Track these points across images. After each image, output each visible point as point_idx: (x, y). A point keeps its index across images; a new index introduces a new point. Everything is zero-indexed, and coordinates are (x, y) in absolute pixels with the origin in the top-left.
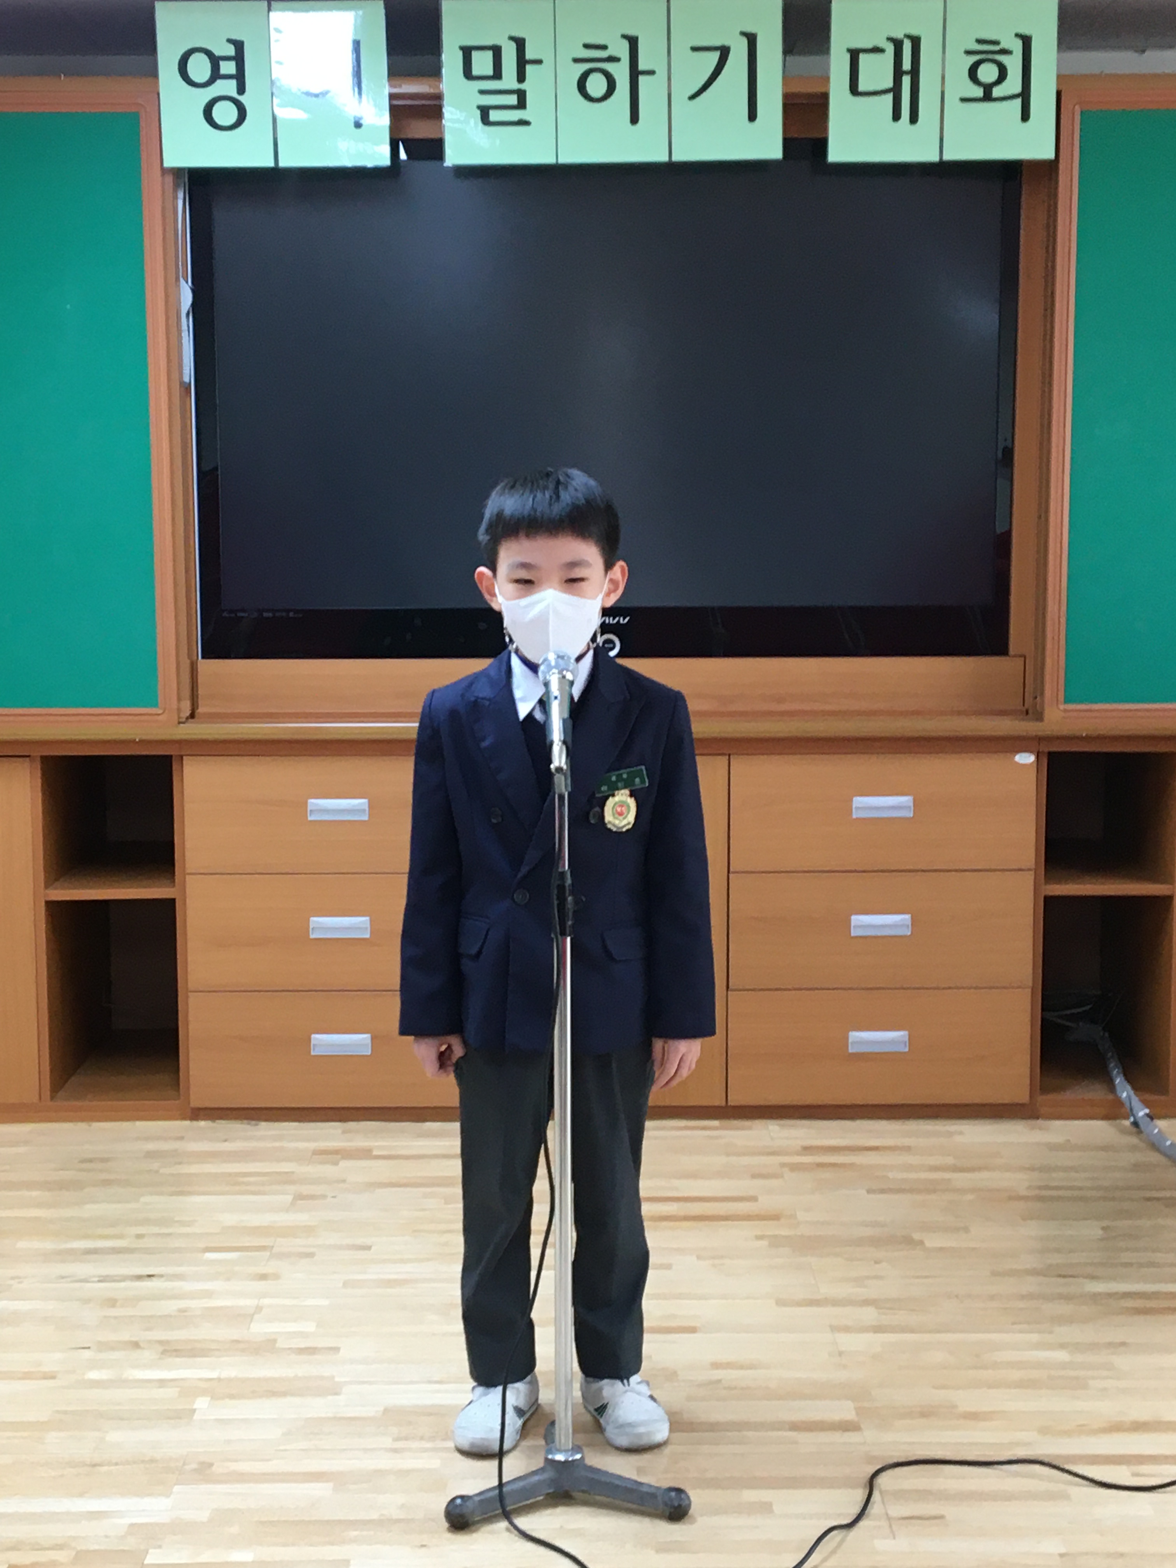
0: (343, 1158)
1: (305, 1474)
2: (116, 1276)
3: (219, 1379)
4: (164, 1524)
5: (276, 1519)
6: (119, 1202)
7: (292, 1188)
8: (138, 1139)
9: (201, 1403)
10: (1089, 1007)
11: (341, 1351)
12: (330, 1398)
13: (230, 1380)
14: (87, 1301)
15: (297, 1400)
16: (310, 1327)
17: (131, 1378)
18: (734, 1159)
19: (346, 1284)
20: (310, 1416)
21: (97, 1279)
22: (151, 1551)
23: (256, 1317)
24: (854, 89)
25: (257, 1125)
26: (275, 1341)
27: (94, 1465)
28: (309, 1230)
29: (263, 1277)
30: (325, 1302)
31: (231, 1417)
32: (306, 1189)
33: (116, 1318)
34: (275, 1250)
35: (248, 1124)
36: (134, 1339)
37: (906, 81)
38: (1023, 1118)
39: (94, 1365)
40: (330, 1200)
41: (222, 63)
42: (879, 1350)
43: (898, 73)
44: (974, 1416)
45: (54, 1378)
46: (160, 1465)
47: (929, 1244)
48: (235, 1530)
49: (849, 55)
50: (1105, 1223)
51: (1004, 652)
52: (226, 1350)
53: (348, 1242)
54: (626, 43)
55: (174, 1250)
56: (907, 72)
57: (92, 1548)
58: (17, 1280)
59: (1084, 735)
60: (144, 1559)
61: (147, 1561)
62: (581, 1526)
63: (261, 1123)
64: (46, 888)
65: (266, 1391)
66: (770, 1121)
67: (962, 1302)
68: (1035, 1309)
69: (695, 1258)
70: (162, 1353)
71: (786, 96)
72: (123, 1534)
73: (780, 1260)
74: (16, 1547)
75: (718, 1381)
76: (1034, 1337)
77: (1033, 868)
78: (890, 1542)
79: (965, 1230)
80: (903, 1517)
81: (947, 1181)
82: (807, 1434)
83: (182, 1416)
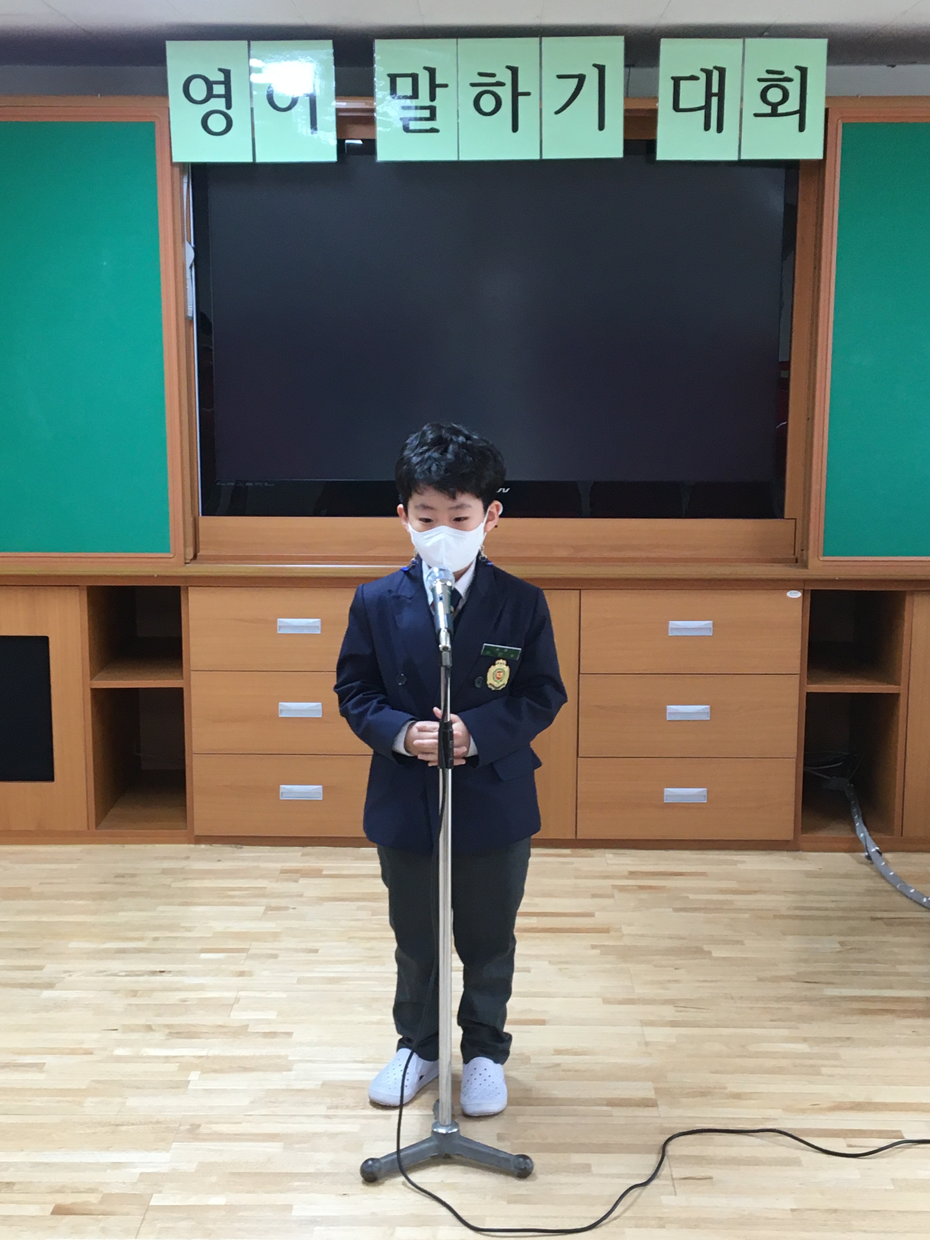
0: (301, 877)
1: (264, 1135)
2: (138, 971)
3: (207, 1057)
4: (164, 1174)
5: (242, 1171)
6: (142, 910)
7: (265, 901)
8: (157, 858)
9: (194, 1076)
10: (840, 764)
11: (294, 1035)
12: (284, 1073)
13: (215, 1058)
14: (116, 991)
15: (261, 1075)
16: (272, 1015)
17: (145, 1055)
18: (579, 881)
19: (300, 981)
20: (269, 1088)
21: (123, 974)
22: (154, 1195)
23: (234, 1006)
24: (676, 107)
25: (241, 848)
26: (248, 1026)
27: (117, 1125)
28: (275, 936)
29: (242, 974)
30: (284, 995)
31: (215, 1088)
32: (274, 902)
33: (137, 1005)
34: (250, 951)
35: (236, 847)
36: (148, 1023)
37: (715, 100)
38: (787, 851)
39: (120, 1044)
40: (291, 911)
41: (215, 86)
42: (675, 1041)
43: (709, 95)
44: (738, 1096)
45: (91, 1053)
46: (164, 1126)
47: (715, 954)
48: (214, 1179)
49: (673, 81)
50: (841, 939)
51: (782, 517)
52: (213, 1033)
53: (303, 945)
54: (509, 73)
55: (178, 951)
56: (715, 95)
57: (113, 1192)
58: (68, 974)
59: (837, 579)
60: (149, 1202)
61: (151, 1204)
62: (456, 1181)
63: (245, 847)
64: (91, 679)
65: (240, 1067)
66: (607, 851)
67: (735, 1002)
68: (787, 1009)
69: (547, 963)
70: (168, 1035)
71: (626, 111)
72: (136, 1181)
73: (607, 966)
74: (60, 1190)
75: (558, 1065)
76: (785, 1032)
77: (798, 672)
78: (673, 1197)
79: (741, 943)
80: (683, 1177)
81: (731, 902)
82: (619, 1108)
83: (181, 1086)
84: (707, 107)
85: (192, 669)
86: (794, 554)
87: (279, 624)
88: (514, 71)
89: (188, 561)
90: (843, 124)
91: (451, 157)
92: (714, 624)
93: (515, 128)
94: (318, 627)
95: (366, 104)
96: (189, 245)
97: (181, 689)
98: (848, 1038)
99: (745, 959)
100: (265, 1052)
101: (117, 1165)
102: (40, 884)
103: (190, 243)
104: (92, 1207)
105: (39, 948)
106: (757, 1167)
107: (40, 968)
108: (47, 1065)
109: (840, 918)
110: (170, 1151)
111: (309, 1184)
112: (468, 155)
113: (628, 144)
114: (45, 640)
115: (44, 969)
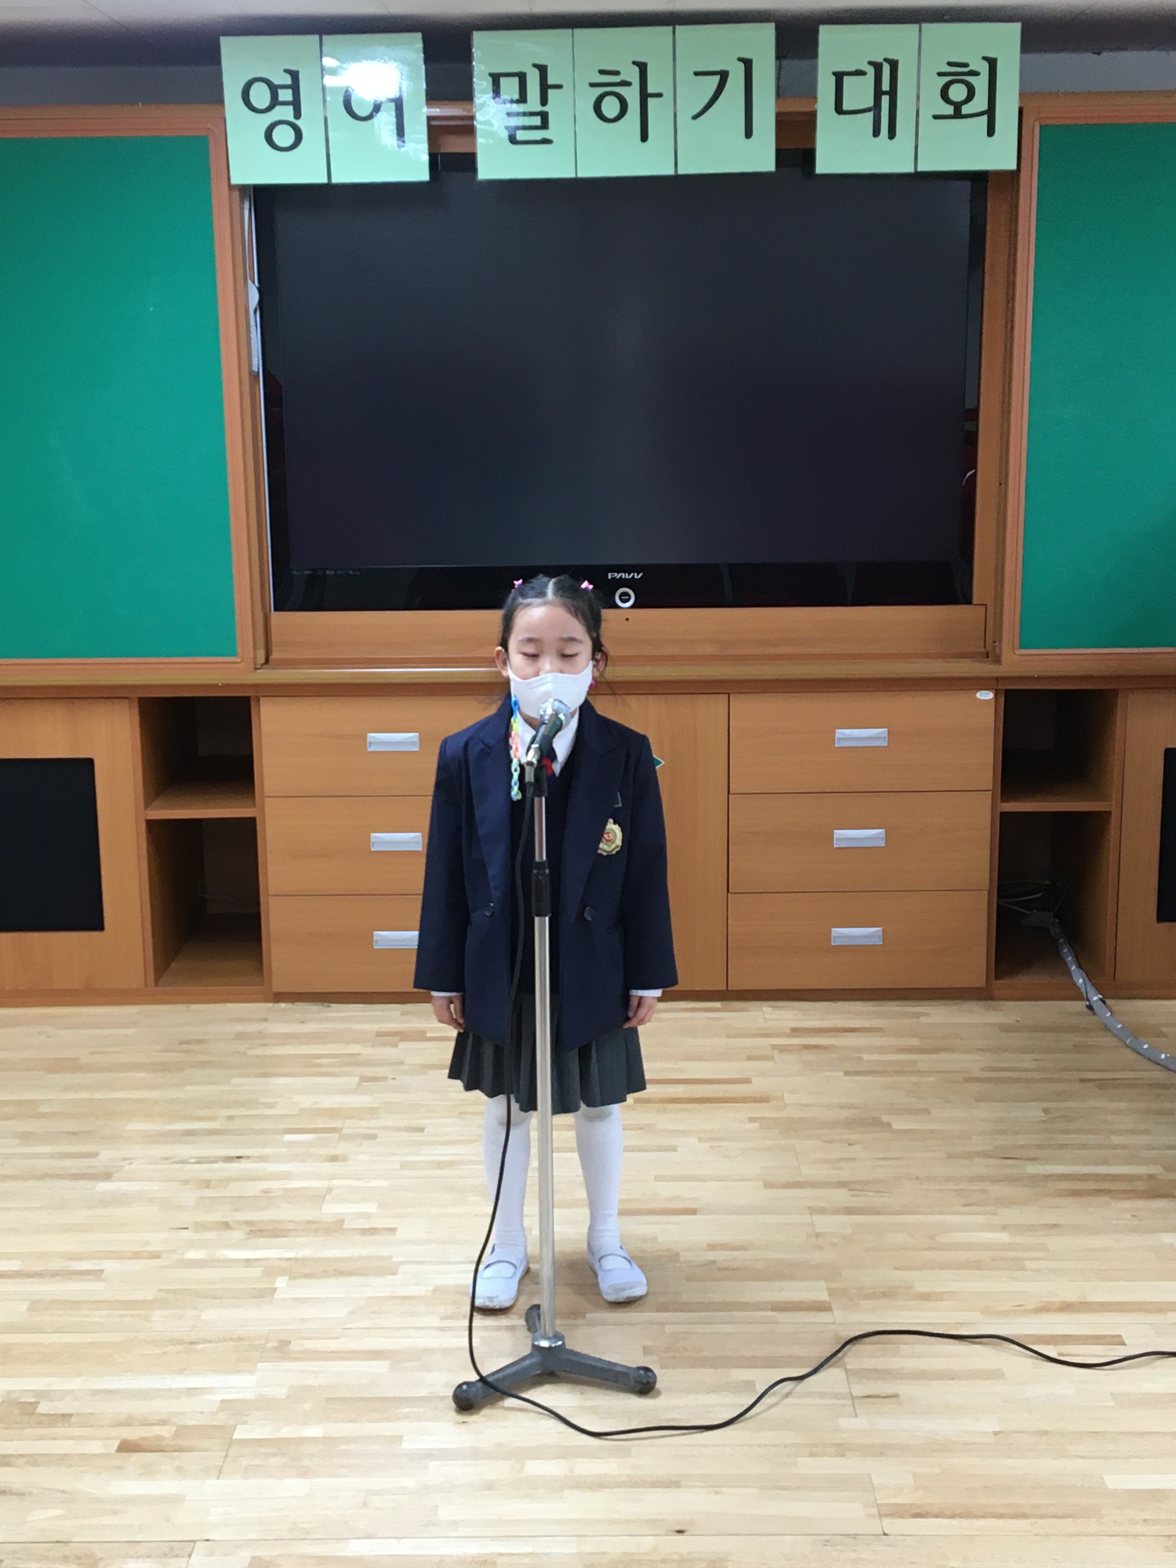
0: (401, 1040)
1: (366, 1352)
2: (210, 1157)
3: (296, 1259)
4: (249, 1401)
5: (342, 1396)
6: (214, 1083)
7: (359, 1070)
8: (229, 1021)
9: (281, 1282)
10: (1040, 895)
11: (398, 1232)
12: (388, 1277)
13: (305, 1260)
14: (186, 1182)
15: (360, 1280)
16: (371, 1208)
17: (222, 1257)
18: (732, 1041)
19: (404, 1166)
20: (371, 1295)
21: (194, 1160)
22: (238, 1426)
23: (327, 1197)
24: (839, 109)
25: (329, 1007)
26: (342, 1222)
27: (192, 1343)
28: (373, 1112)
29: (334, 1159)
30: (385, 1183)
31: (306, 1296)
32: (370, 1071)
33: (210, 1198)
34: (345, 1131)
35: (322, 1005)
36: (224, 1220)
37: (885, 100)
38: (979, 999)
39: (192, 1245)
40: (390, 1082)
41: (280, 91)
42: (850, 1231)
43: (878, 93)
44: (926, 1297)
45: (158, 1257)
46: (247, 1343)
47: (895, 1126)
48: (308, 1406)
49: (834, 78)
50: (1047, 1105)
51: (968, 601)
52: (303, 1231)
53: (405, 1123)
54: (636, 69)
55: (259, 1132)
56: (886, 93)
57: (189, 1423)
58: (128, 1162)
59: (1036, 676)
60: (233, 1435)
61: (235, 1437)
62: (595, 1403)
63: (333, 1005)
64: (146, 807)
65: (335, 1270)
66: (764, 1003)
67: (921, 1184)
68: (984, 1191)
69: (697, 1140)
70: (248, 1234)
71: (778, 115)
72: (215, 1410)
73: (769, 1143)
74: (127, 1422)
75: (714, 1262)
76: (980, 1219)
77: (991, 788)
78: (853, 1420)
79: (927, 1111)
80: (866, 1395)
81: (914, 1062)
82: (785, 1314)
83: (265, 1294)
84: (877, 107)
85: (265, 795)
86: (985, 647)
87: (368, 740)
88: (642, 68)
89: (259, 666)
90: (1041, 126)
91: (568, 173)
92: (889, 732)
93: (644, 137)
94: (415, 743)
95: (464, 111)
96: (253, 284)
97: (254, 820)
98: (1055, 1225)
99: (933, 1131)
100: (364, 1252)
101: (192, 1392)
102: (92, 1053)
103: (254, 283)
104: (165, 1443)
105: (90, 1132)
106: (952, 1382)
107: (94, 1155)
108: (105, 1272)
109: (1042, 1080)
110: (256, 1374)
111: (421, 1410)
112: (588, 171)
113: (781, 155)
114: (89, 763)
115: (99, 1157)
